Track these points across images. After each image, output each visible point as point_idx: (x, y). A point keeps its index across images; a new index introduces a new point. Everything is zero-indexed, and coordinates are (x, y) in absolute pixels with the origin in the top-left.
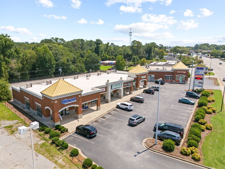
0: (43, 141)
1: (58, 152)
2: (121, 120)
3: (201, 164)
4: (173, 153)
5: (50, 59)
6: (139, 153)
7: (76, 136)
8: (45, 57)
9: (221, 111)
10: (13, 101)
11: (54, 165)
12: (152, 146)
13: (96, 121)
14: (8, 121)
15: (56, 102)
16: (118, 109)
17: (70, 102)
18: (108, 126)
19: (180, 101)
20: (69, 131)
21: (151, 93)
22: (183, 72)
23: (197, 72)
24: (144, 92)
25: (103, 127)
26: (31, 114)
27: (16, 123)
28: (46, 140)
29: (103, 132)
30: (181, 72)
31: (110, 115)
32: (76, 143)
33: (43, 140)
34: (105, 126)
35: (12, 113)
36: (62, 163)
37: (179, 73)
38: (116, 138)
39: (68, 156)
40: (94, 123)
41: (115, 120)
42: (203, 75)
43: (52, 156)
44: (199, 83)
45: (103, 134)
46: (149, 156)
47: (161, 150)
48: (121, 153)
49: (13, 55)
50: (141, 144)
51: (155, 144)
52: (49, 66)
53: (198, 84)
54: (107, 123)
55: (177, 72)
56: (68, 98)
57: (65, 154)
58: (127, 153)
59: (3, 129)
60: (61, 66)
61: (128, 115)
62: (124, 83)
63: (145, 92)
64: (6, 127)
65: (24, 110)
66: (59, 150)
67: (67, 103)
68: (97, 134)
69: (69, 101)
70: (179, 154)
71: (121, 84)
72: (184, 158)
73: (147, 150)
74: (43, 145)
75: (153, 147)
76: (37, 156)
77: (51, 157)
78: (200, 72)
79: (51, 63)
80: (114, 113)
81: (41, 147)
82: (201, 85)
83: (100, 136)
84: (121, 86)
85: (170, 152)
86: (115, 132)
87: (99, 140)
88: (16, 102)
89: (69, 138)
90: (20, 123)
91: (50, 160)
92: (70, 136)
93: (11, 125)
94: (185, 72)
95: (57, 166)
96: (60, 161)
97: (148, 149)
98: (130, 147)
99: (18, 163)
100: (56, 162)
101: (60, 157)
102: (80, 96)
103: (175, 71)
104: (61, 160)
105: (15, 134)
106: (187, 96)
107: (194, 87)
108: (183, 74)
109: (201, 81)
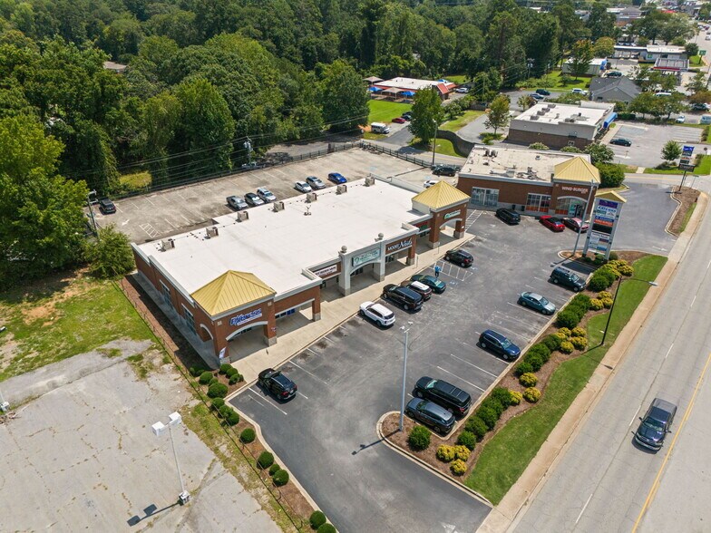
0: (197, 402)
1: (222, 430)
2: (355, 354)
3: (461, 482)
4: (422, 453)
5: (219, 118)
6: (363, 447)
7: (258, 393)
8: (205, 113)
9: (602, 343)
10: (138, 275)
11: (212, 456)
12: (392, 434)
13: (304, 355)
14: (134, 342)
15: (220, 323)
16: (360, 321)
17: (248, 320)
18: (325, 372)
19: (521, 302)
20: (245, 379)
21: (463, 264)
22: (579, 190)
23: (599, 211)
24: (445, 259)
25: (314, 372)
26: (175, 323)
27: (149, 349)
28: (202, 399)
29: (311, 387)
30: (575, 189)
31: (337, 339)
32: (254, 412)
33: (197, 398)
34: (317, 372)
35: (138, 318)
36: (225, 454)
37: (567, 191)
38: (331, 406)
39: (237, 440)
40: (299, 360)
41: (345, 355)
42: (613, 221)
43: (211, 437)
44: (601, 240)
45: (310, 394)
46: (376, 455)
47: (405, 444)
48: (329, 442)
49: (125, 121)
50: (375, 425)
51: (399, 430)
52: (216, 137)
53: (597, 242)
54: (325, 362)
55: (564, 188)
56: (244, 312)
57: (232, 435)
58: (341, 444)
59: (125, 364)
60: (251, 133)
61: (377, 340)
62: (388, 246)
63: (448, 258)
64: (130, 358)
65: (161, 307)
66: (223, 425)
67: (242, 322)
68: (299, 393)
69: (247, 317)
70: (432, 457)
71: (378, 251)
72: (437, 467)
73: (380, 441)
74: (197, 408)
75: (393, 437)
76: (187, 434)
77: (209, 439)
78: (608, 212)
79: (222, 128)
80: (349, 331)
81: (194, 415)
82: (605, 247)
83: (303, 398)
84: (378, 255)
85: (418, 451)
86: (333, 391)
87: (297, 407)
88: (143, 280)
89: (245, 397)
90: (156, 348)
91: (208, 445)
92: (247, 392)
93: (140, 353)
94: (584, 191)
95: (217, 459)
96: (223, 449)
97: (384, 439)
98: (350, 431)
99: (156, 446)
100: (216, 450)
101: (223, 440)
102: (270, 304)
103: (557, 185)
104: (225, 446)
105: (148, 379)
106: (551, 281)
107: (587, 247)
108: (578, 194)
109: (606, 236)
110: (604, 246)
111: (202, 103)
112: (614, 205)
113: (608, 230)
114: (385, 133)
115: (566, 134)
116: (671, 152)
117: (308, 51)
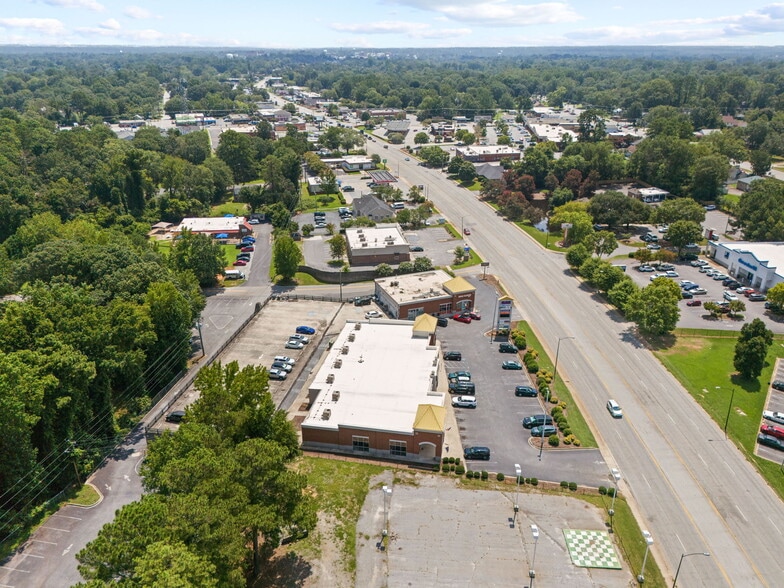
1: (486, 482)
6: (539, 456)
13: (463, 437)
14: (380, 475)
30: (465, 296)
37: (461, 297)
44: (505, 321)
46: (547, 456)
47: (551, 447)
50: (531, 447)
51: (542, 444)
53: (504, 323)
55: (459, 297)
57: (493, 481)
64: (394, 482)
66: (483, 480)
70: (564, 445)
75: (543, 447)
80: (464, 418)
85: (558, 446)
87: (497, 458)
93: (393, 478)
94: (469, 295)
97: (541, 449)
103: (455, 296)
106: (501, 351)
107: (498, 327)
108: (467, 298)
109: (507, 319)
110: (507, 324)
111: (169, 304)
112: (509, 302)
113: (508, 316)
114: (241, 277)
115: (392, 253)
116: (459, 253)
117: (57, 204)
